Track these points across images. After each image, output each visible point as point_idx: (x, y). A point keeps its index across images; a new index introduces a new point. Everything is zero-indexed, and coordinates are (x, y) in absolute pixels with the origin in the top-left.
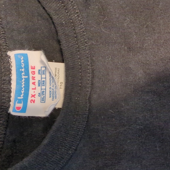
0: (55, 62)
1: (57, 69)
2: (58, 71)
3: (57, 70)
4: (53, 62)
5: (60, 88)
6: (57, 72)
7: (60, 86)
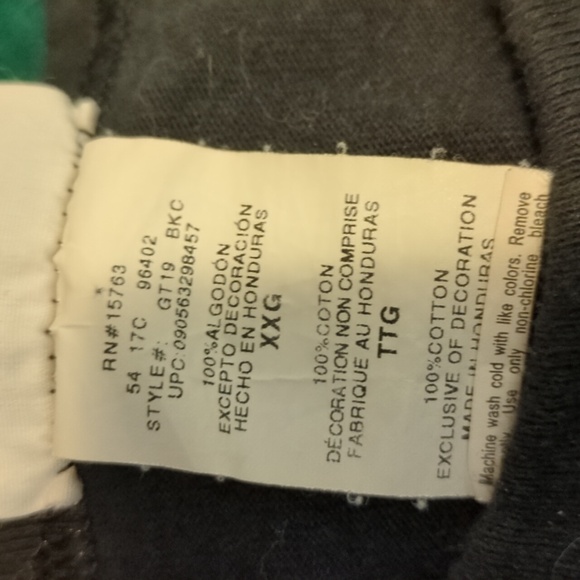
0: (349, 152)
1: (360, 207)
2: (370, 220)
3: (362, 213)
4: (333, 150)
5: (381, 351)
6: (361, 226)
7: (382, 334)
